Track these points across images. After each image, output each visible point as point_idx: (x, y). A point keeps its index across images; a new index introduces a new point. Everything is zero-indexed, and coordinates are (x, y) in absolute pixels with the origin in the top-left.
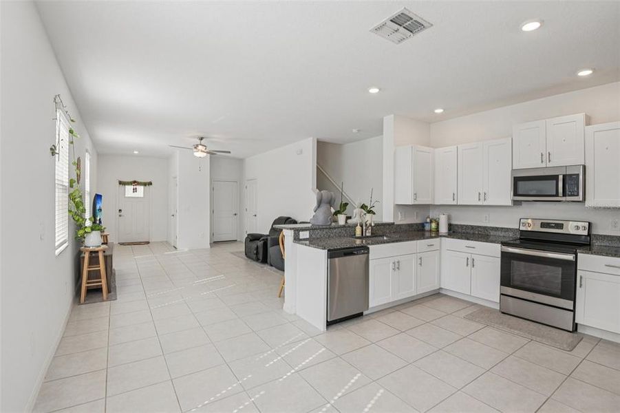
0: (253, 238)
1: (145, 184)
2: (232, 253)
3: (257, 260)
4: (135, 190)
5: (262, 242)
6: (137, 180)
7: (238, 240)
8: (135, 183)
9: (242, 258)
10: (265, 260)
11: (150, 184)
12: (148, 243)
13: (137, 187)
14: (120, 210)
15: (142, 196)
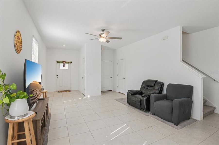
0: (132, 93)
1: (69, 63)
2: (116, 100)
3: (141, 109)
4: (64, 66)
5: (146, 98)
6: (65, 61)
7: (113, 90)
8: (64, 62)
9: (125, 104)
10: (148, 109)
11: (71, 62)
12: (70, 91)
13: (65, 64)
14: (57, 75)
15: (67, 68)
